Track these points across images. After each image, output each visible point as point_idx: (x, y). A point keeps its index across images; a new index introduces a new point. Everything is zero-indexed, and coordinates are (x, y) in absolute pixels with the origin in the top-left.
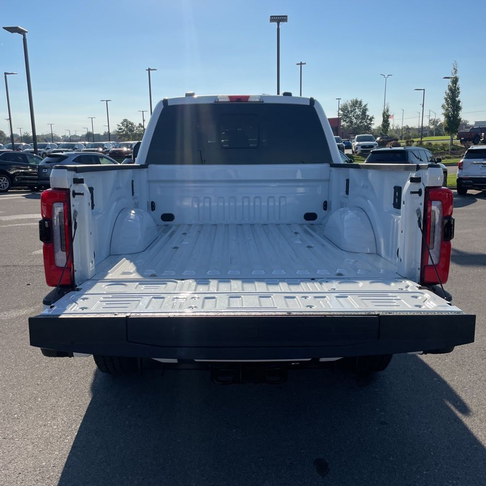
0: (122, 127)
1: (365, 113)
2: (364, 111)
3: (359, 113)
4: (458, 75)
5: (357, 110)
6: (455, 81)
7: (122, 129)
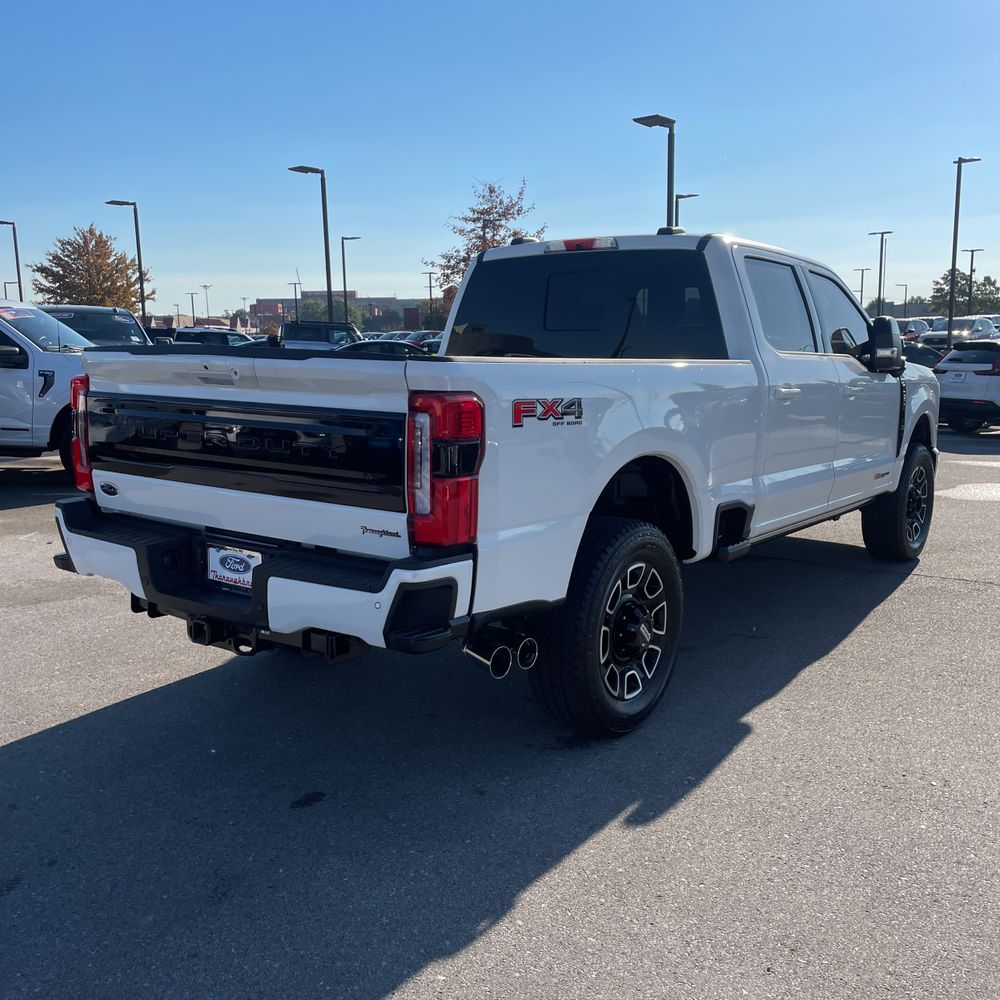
0: (944, 286)
7: (943, 290)
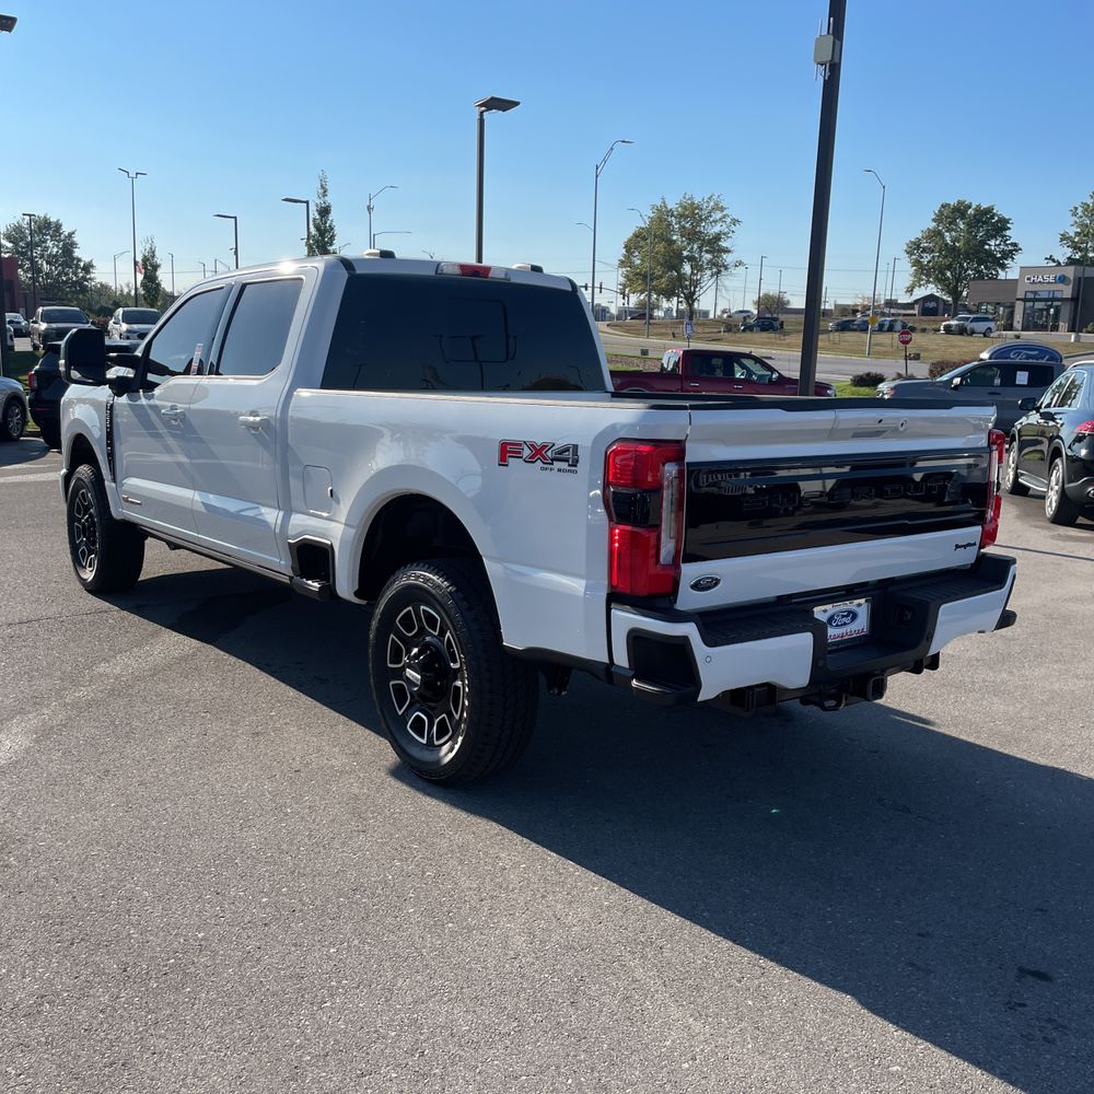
1: (72, 252)
2: (68, 247)
3: (55, 250)
4: (329, 199)
5: (49, 244)
6: (325, 212)
